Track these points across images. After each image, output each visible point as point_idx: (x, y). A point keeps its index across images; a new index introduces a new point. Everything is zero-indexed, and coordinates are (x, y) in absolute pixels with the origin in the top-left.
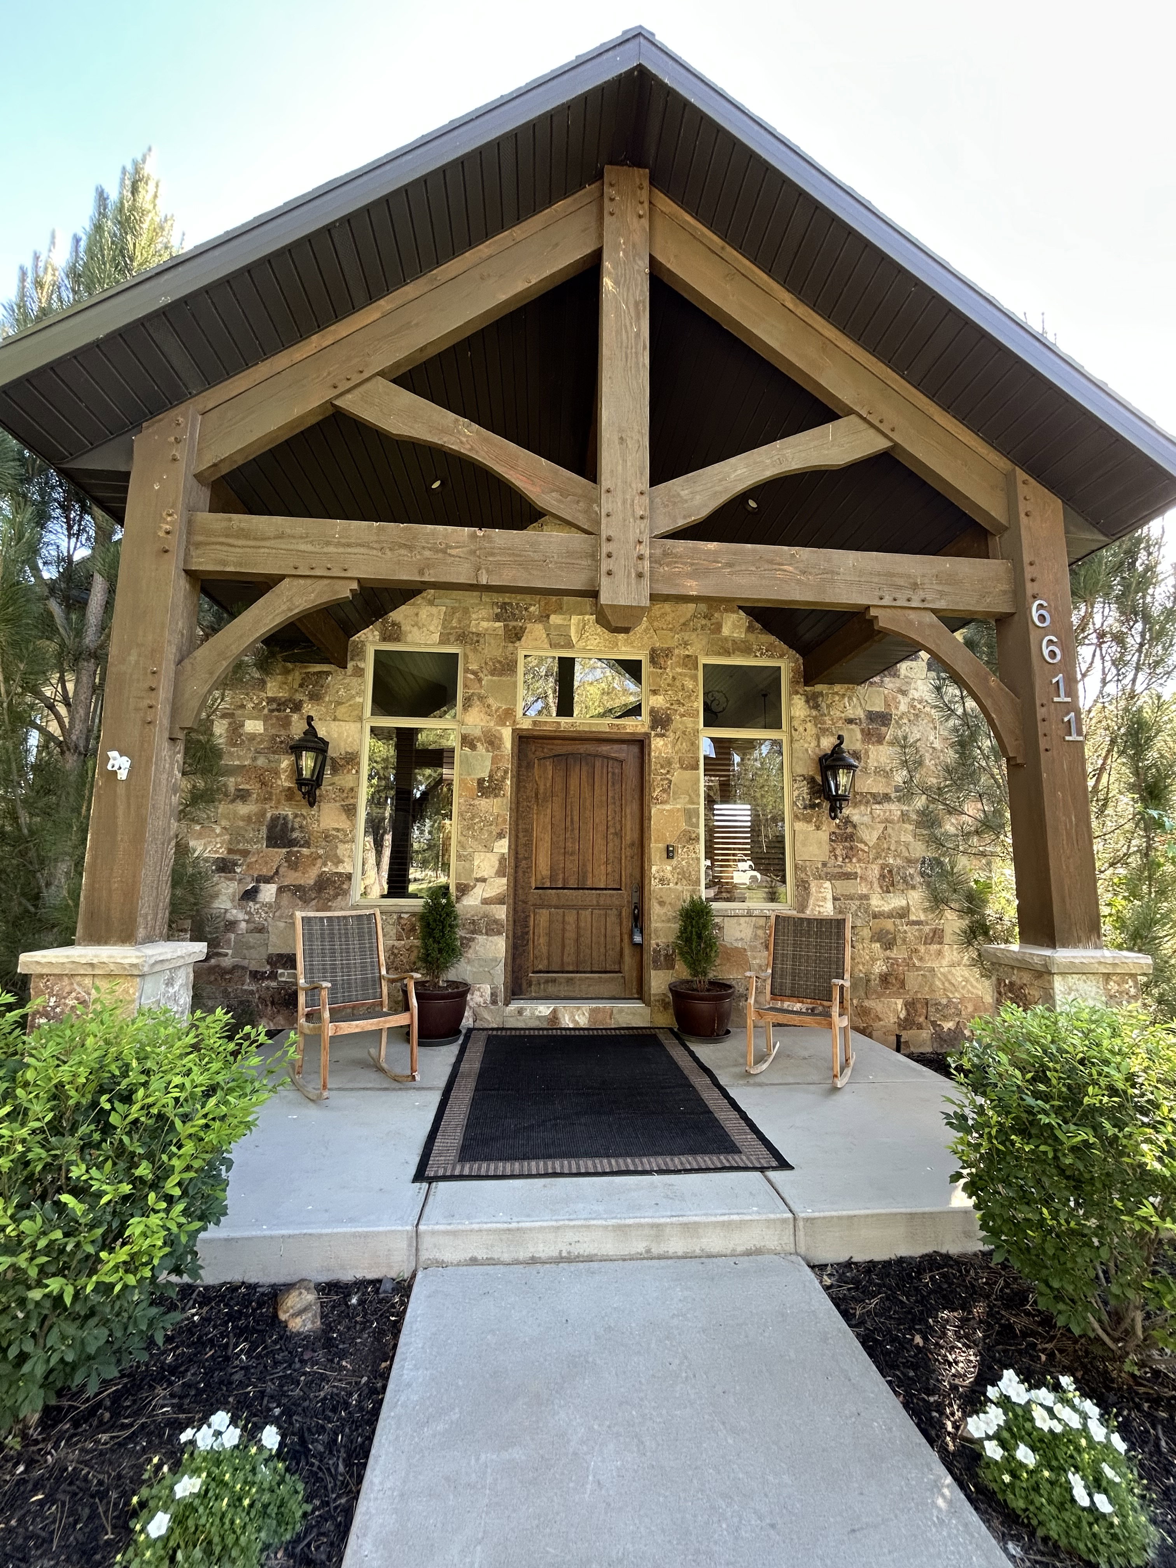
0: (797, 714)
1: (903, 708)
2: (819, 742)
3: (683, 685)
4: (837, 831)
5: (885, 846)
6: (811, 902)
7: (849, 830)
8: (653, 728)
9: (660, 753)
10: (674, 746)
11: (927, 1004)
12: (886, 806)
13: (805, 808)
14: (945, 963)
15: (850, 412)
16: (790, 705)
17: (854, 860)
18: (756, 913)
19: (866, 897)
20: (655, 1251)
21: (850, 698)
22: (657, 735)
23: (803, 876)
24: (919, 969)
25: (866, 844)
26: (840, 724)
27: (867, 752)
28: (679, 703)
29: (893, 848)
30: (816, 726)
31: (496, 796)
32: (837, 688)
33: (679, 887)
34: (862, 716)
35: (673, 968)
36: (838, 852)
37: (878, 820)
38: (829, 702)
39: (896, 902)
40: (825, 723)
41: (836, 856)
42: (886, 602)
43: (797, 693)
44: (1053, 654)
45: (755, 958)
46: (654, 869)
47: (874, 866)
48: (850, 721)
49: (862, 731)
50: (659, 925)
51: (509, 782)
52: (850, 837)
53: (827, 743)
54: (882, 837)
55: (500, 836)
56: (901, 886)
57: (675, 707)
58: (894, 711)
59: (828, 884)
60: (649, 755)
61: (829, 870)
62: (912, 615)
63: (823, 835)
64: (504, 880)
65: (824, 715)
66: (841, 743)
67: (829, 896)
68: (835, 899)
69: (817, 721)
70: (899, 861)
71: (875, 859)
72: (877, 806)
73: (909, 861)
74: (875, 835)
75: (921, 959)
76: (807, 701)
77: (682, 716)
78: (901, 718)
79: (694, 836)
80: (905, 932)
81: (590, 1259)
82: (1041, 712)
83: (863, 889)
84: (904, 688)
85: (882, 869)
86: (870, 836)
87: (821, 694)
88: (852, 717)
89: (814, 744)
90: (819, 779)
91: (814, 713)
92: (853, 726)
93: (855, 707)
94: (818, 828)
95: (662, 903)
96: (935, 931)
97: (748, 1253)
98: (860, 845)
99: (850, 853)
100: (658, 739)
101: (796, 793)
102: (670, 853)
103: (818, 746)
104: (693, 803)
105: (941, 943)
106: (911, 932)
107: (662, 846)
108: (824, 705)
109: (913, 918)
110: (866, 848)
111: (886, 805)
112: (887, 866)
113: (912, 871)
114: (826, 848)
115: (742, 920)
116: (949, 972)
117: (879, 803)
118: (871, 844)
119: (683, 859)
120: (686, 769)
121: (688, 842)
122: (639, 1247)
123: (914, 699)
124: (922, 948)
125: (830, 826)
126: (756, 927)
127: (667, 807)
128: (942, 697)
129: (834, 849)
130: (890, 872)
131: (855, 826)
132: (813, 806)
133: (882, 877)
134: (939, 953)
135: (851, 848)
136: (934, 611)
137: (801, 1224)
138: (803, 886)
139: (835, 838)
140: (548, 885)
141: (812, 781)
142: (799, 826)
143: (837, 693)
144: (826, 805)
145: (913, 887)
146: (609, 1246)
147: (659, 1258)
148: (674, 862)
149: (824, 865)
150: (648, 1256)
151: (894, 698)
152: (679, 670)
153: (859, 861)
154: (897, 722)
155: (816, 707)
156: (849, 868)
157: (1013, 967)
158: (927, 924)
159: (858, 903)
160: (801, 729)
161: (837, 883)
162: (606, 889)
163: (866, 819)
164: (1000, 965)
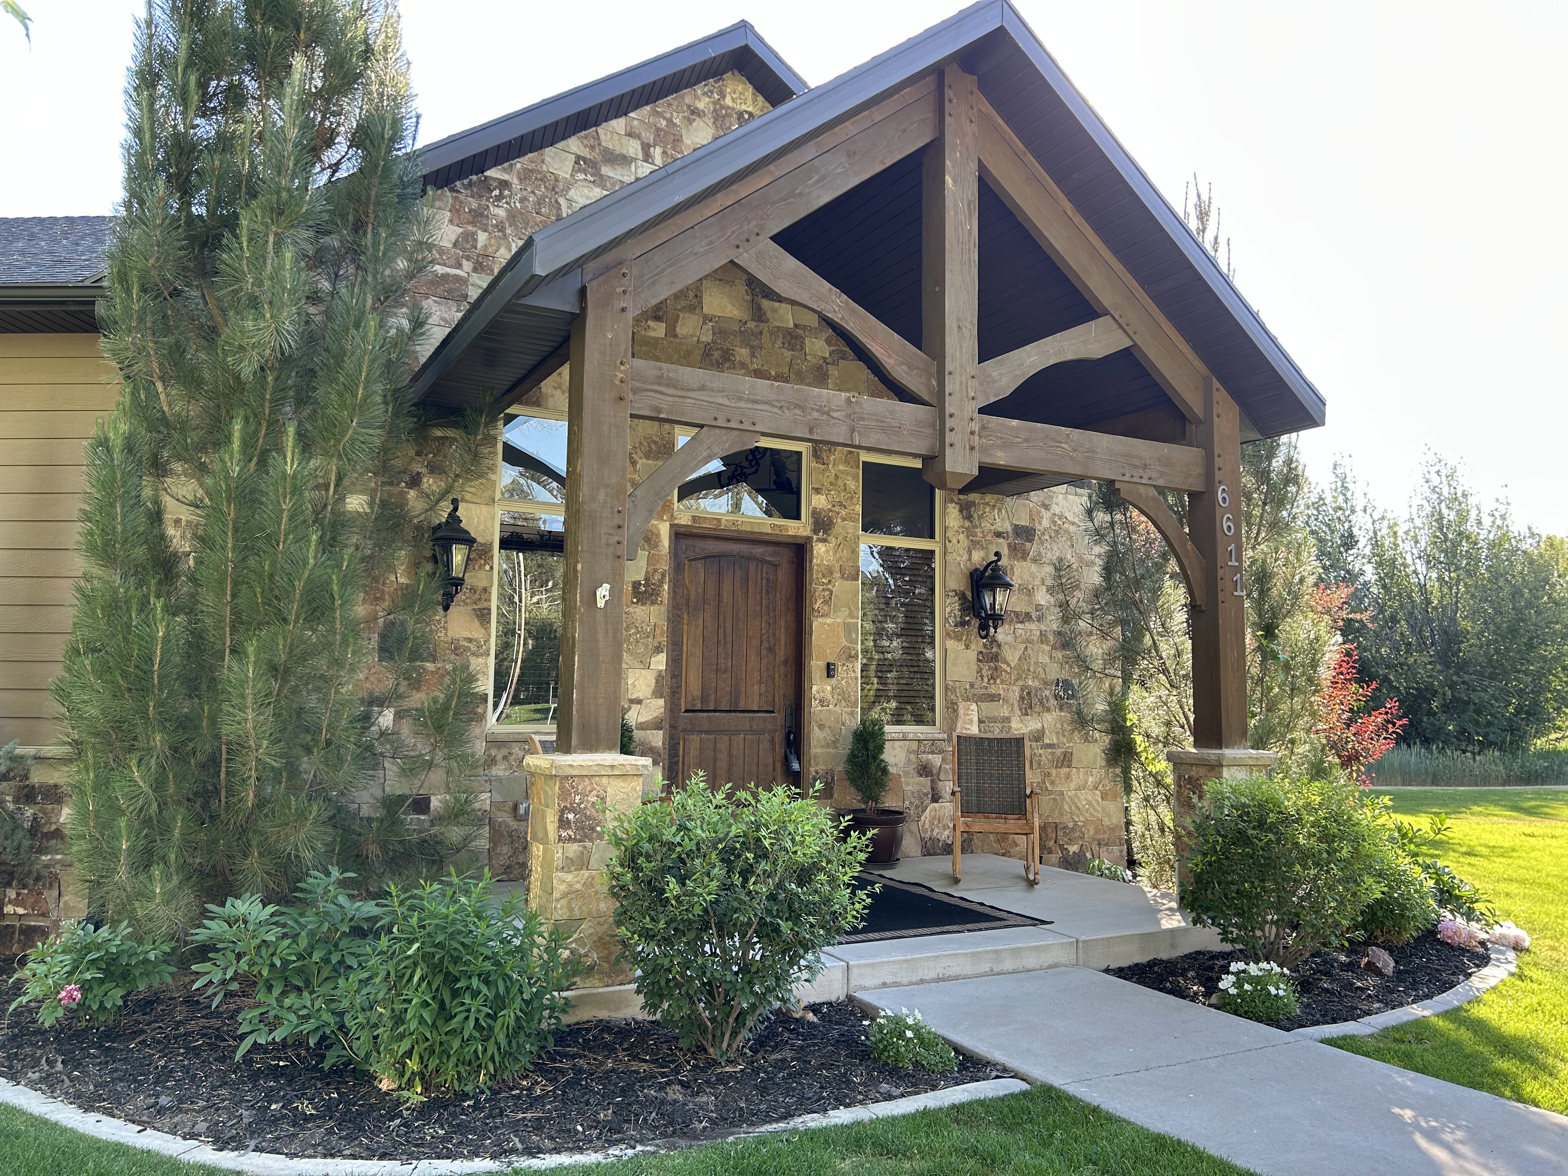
0: (951, 525)
1: (1046, 523)
2: (970, 555)
3: (845, 485)
4: (984, 651)
5: (1026, 667)
6: (959, 724)
7: (994, 650)
8: (815, 531)
9: (822, 561)
10: (835, 554)
11: (1056, 828)
12: (1029, 626)
13: (956, 626)
14: (1073, 786)
15: (1106, 313)
16: (944, 513)
17: (998, 681)
18: (911, 736)
19: (1007, 720)
20: (996, 970)
21: (1000, 510)
22: (819, 540)
23: (953, 697)
24: (1050, 793)
25: (1009, 665)
26: (989, 537)
27: (1012, 569)
28: (841, 504)
29: (1032, 669)
30: (968, 537)
31: (653, 603)
32: (989, 498)
33: (838, 709)
34: (1010, 530)
35: (831, 796)
36: (984, 672)
37: (1020, 640)
38: (980, 513)
39: (1032, 724)
40: (975, 535)
41: (982, 677)
42: (1126, 478)
43: (952, 501)
44: (1229, 527)
45: (908, 785)
46: (815, 688)
47: (1015, 688)
48: (998, 535)
49: (1009, 545)
50: (819, 750)
51: (666, 587)
52: (995, 658)
53: (978, 558)
54: (1023, 658)
55: (658, 650)
56: (1038, 709)
57: (837, 509)
58: (1038, 527)
59: (974, 706)
60: (811, 562)
61: (976, 691)
62: (1142, 489)
63: (972, 655)
64: (661, 702)
65: (975, 527)
66: (997, 559)
67: (975, 718)
68: (980, 721)
69: (969, 532)
70: (1037, 683)
71: (1017, 680)
72: (1020, 626)
73: (1046, 683)
74: (1017, 654)
75: (1052, 783)
76: (961, 510)
77: (844, 519)
78: (1043, 534)
79: (853, 653)
80: (1040, 755)
81: (956, 978)
82: (1220, 572)
83: (1005, 712)
84: (1047, 502)
85: (1022, 690)
86: (1012, 656)
87: (973, 504)
88: (1000, 530)
89: (965, 557)
90: (969, 595)
91: (967, 524)
92: (1001, 540)
93: (1003, 519)
94: (967, 647)
95: (821, 727)
96: (1065, 754)
97: (1050, 967)
98: (1004, 666)
99: (995, 674)
100: (820, 545)
101: (948, 609)
102: (830, 670)
103: (970, 559)
104: (853, 617)
105: (1069, 767)
106: (1045, 755)
107: (822, 664)
108: (975, 516)
109: (1047, 741)
110: (1008, 669)
111: (1027, 624)
112: (1027, 688)
113: (1047, 693)
114: (974, 667)
115: (897, 743)
116: (1076, 795)
117: (1021, 622)
118: (1013, 665)
119: (842, 679)
120: (847, 579)
121: (847, 659)
122: (985, 967)
123: (1054, 514)
124: (1054, 772)
125: (978, 645)
126: (909, 752)
127: (829, 621)
128: (1092, 521)
129: (981, 669)
130: (1029, 693)
131: (999, 646)
132: (963, 624)
133: (1022, 698)
134: (1068, 777)
135: (996, 669)
136: (1156, 487)
137: (1080, 945)
138: (952, 708)
139: (982, 658)
140: (699, 707)
141: (962, 596)
142: (951, 644)
143: (988, 504)
144: (976, 623)
145: (1048, 710)
146: (968, 968)
147: (999, 974)
148: (833, 681)
149: (972, 686)
150: (992, 973)
151: (1039, 513)
152: (842, 467)
153: (1002, 682)
154: (1040, 538)
155: (969, 517)
156: (993, 690)
157: (1191, 765)
158: (1059, 747)
159: (1000, 725)
160: (954, 541)
161: (983, 705)
162: (758, 711)
163: (1010, 639)
164: (1181, 764)
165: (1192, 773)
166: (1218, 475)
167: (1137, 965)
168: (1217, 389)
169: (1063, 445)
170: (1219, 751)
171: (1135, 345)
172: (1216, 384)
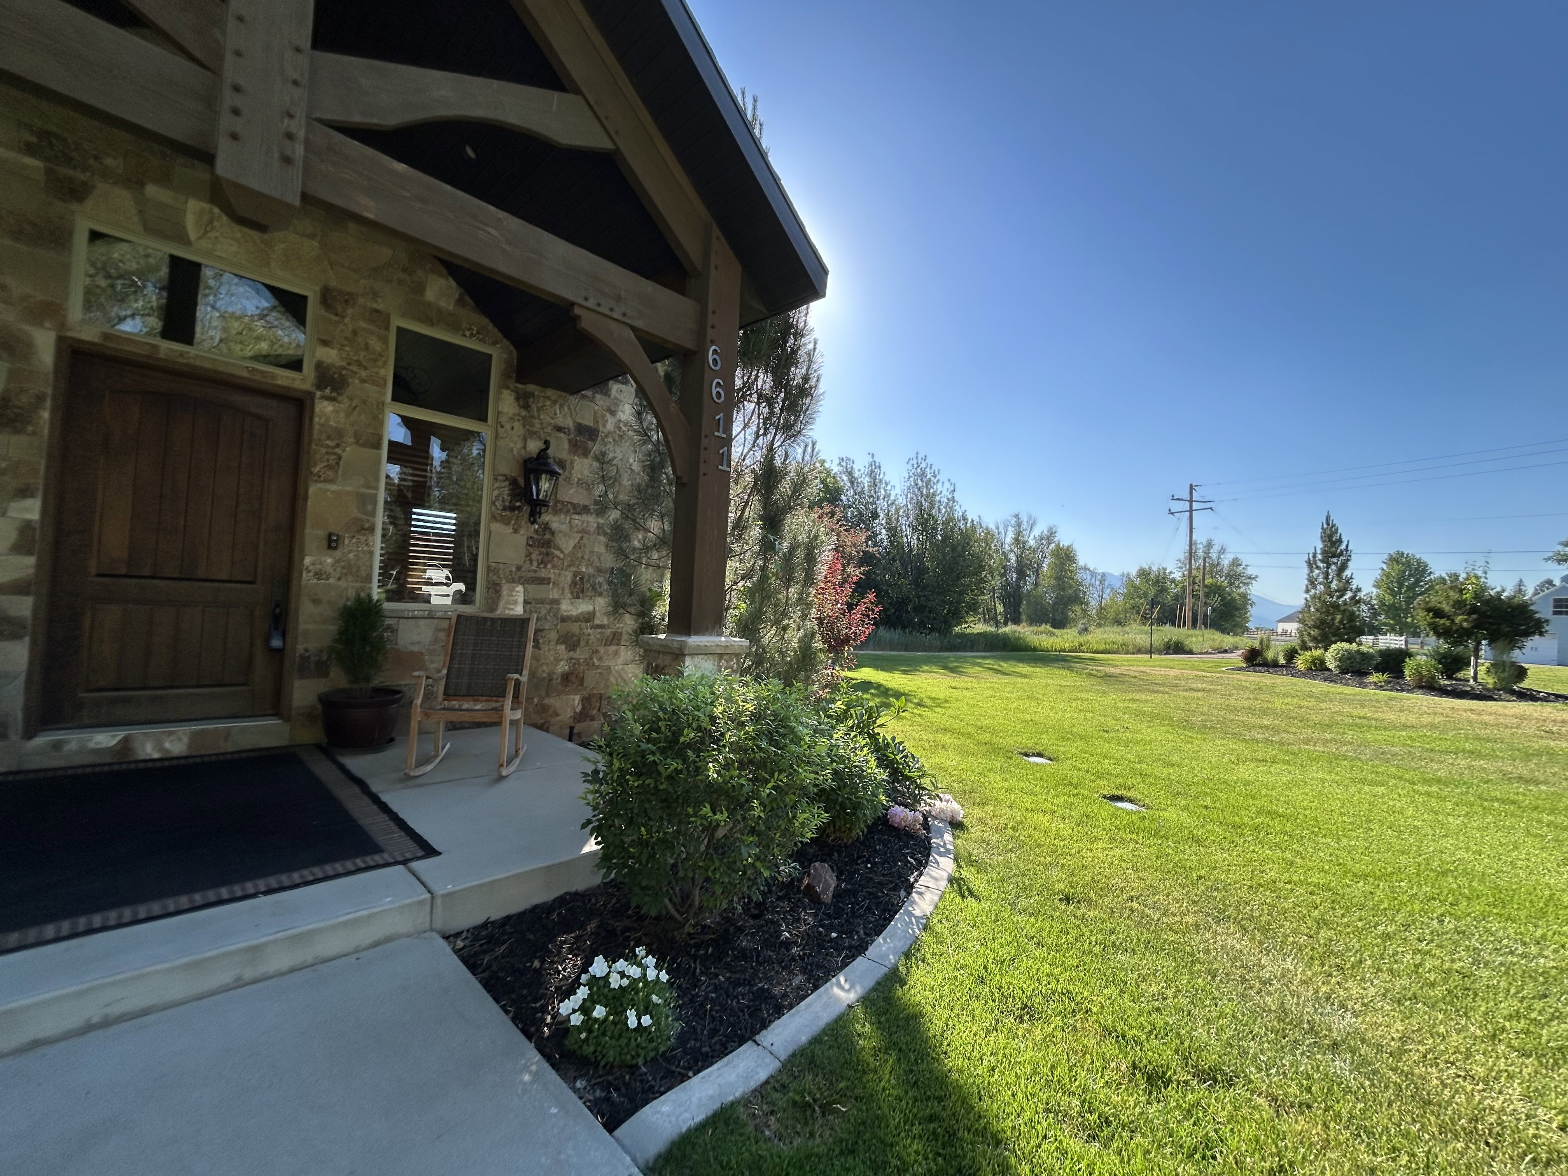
0: (505, 410)
1: (610, 426)
2: (525, 443)
3: (367, 344)
4: (535, 536)
5: (580, 555)
6: (502, 604)
7: (547, 536)
8: (320, 386)
9: (328, 419)
10: (348, 416)
11: (601, 698)
12: (585, 517)
13: (504, 509)
14: (620, 660)
15: (577, 91)
16: (498, 399)
17: (549, 566)
18: (439, 614)
19: (557, 602)
21: (561, 406)
22: (324, 398)
23: (495, 578)
24: (597, 667)
25: (562, 552)
26: (549, 430)
27: (572, 462)
28: (359, 364)
29: (586, 557)
30: (524, 427)
31: (17, 431)
32: (550, 392)
33: (343, 583)
34: (571, 426)
35: (326, 675)
36: (534, 557)
37: (575, 530)
38: (540, 405)
39: (583, 607)
40: (533, 425)
41: (531, 561)
42: (591, 303)
43: (508, 388)
44: (719, 395)
45: (432, 662)
46: (308, 560)
47: (567, 573)
48: (559, 429)
49: (570, 441)
50: (310, 627)
51: (46, 415)
52: (548, 544)
53: (534, 446)
54: (578, 547)
55: (24, 492)
56: (590, 593)
57: (354, 368)
58: (601, 429)
59: (520, 588)
60: (311, 419)
61: (523, 574)
62: (613, 326)
63: (521, 538)
64: (31, 561)
65: (533, 417)
66: (547, 448)
67: (521, 599)
68: (526, 602)
69: (526, 422)
70: (591, 570)
71: (570, 566)
72: (576, 517)
73: (600, 570)
74: (572, 543)
75: (600, 659)
76: (517, 399)
77: (363, 381)
78: (607, 436)
79: (367, 525)
80: (589, 635)
81: (145, 1012)
82: (704, 442)
83: (554, 594)
84: (612, 408)
85: (575, 576)
86: (567, 544)
87: (532, 395)
88: (561, 425)
89: (520, 444)
90: (521, 481)
91: (524, 413)
92: (562, 435)
93: (565, 416)
94: (516, 531)
95: (316, 601)
96: (614, 634)
97: (376, 944)
98: (557, 553)
99: (546, 559)
100: (326, 403)
101: (496, 493)
102: (332, 541)
103: (525, 447)
104: (368, 486)
105: (618, 645)
106: (594, 635)
107: (322, 533)
108: (534, 406)
109: (597, 622)
110: (562, 556)
111: (584, 516)
112: (580, 573)
113: (601, 579)
114: (523, 552)
115: (422, 622)
116: (623, 669)
117: (579, 514)
118: (567, 552)
119: (350, 552)
120: (364, 445)
121: (358, 532)
122: (225, 977)
123: (620, 421)
124: (602, 650)
125: (528, 530)
126: (438, 630)
127: (333, 487)
128: (641, 423)
129: (530, 554)
130: (582, 579)
131: (553, 533)
132: (512, 509)
133: (574, 583)
134: (616, 653)
135: (547, 554)
136: (633, 329)
137: (439, 901)
138: (494, 589)
139: (532, 543)
140: (123, 570)
141: (514, 482)
142: (496, 527)
143: (549, 398)
144: (526, 509)
145: (600, 595)
146: (178, 989)
147: (255, 981)
148: (338, 554)
149: (519, 568)
150: (239, 984)
151: (603, 416)
152: (362, 324)
153: (554, 567)
154: (603, 440)
155: (526, 407)
156: (543, 573)
157: (659, 652)
158: (609, 628)
159: (548, 607)
160: (508, 427)
161: (530, 587)
162: (230, 581)
163: (564, 527)
164: (651, 651)
165: (659, 661)
166: (711, 333)
167: (536, 907)
168: (718, 238)
169: (490, 230)
170: (683, 639)
171: (618, 150)
172: (716, 232)
